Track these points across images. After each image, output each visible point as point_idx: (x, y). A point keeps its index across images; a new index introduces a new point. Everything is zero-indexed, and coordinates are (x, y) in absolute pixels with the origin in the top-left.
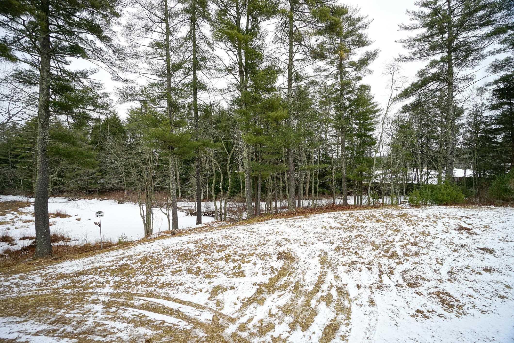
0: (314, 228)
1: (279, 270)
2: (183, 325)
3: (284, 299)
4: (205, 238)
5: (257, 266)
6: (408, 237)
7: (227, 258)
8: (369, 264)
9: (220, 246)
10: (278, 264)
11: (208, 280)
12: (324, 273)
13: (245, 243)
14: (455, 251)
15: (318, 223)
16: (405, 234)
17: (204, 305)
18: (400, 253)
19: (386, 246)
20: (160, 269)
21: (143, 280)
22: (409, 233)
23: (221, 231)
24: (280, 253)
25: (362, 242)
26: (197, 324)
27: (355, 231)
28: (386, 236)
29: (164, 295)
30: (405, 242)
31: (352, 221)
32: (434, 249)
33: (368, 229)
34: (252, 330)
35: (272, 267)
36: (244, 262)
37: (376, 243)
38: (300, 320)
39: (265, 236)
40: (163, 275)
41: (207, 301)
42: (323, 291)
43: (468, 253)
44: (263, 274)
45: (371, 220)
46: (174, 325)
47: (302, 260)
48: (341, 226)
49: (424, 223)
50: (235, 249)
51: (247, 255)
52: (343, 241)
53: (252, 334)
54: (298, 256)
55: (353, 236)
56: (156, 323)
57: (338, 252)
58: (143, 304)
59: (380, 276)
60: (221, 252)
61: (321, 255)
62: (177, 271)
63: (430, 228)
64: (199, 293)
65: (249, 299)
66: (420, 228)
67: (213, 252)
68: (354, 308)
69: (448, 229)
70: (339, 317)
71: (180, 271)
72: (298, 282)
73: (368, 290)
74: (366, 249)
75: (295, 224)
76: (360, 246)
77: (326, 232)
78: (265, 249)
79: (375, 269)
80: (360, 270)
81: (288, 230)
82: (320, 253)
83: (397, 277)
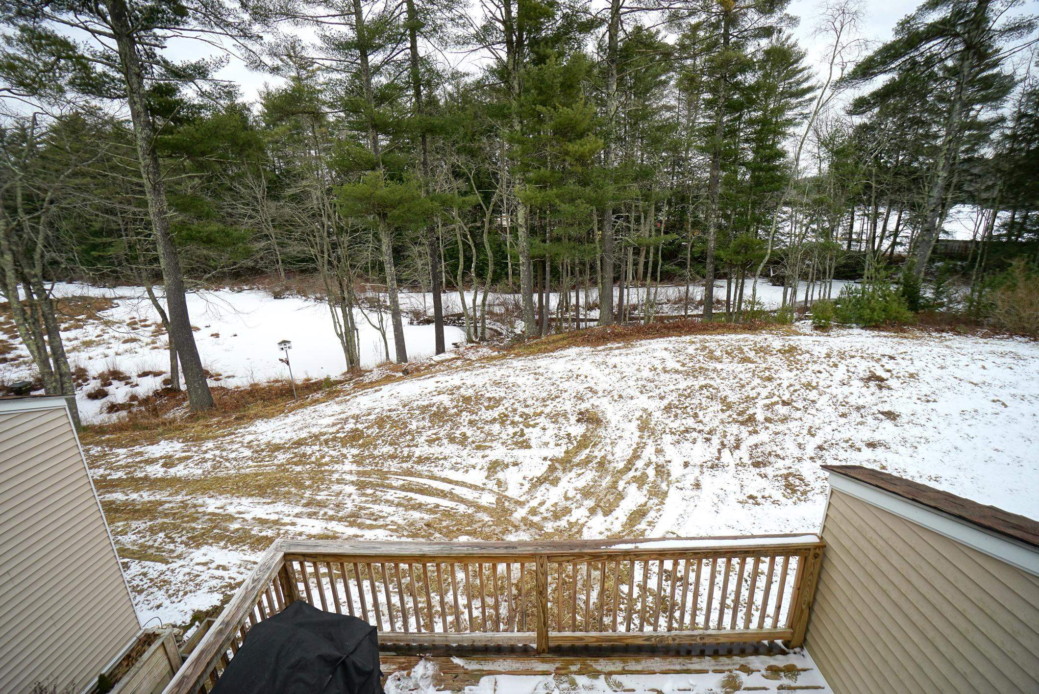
0: (638, 370)
1: (579, 438)
2: (462, 508)
3: (584, 480)
4: (463, 384)
5: (547, 432)
6: (781, 391)
7: (503, 420)
8: (708, 434)
9: (490, 399)
10: (577, 430)
11: (480, 453)
12: (642, 445)
13: (527, 394)
14: (843, 415)
15: (646, 359)
16: (780, 385)
17: (482, 486)
18: (760, 417)
19: (742, 406)
20: (409, 437)
21: (391, 453)
22: (785, 384)
23: (485, 370)
24: (581, 413)
25: (708, 397)
26: (479, 508)
27: (702, 378)
28: (748, 388)
29: (427, 473)
30: (776, 399)
31: (701, 358)
32: (814, 411)
33: (724, 375)
34: (545, 515)
35: (569, 435)
36: (528, 426)
37: (729, 400)
38: (602, 504)
39: (558, 383)
40: (417, 446)
41: (485, 481)
42: (636, 470)
43: (861, 419)
44: (557, 445)
45: (733, 358)
46: (452, 508)
47: (613, 425)
48: (681, 369)
49: (816, 367)
50: (513, 404)
51: (532, 414)
52: (680, 395)
53: (545, 519)
54: (608, 418)
55: (697, 387)
56: (429, 507)
57: (668, 412)
58: (403, 485)
59: (719, 451)
60: (492, 409)
61: (641, 416)
62: (434, 441)
63: (825, 375)
64: (471, 471)
65: (538, 479)
66: (808, 376)
67: (480, 409)
68: (673, 493)
69: (850, 377)
70: (651, 502)
71: (438, 439)
72: (604, 457)
73: (697, 471)
74: (711, 409)
75: (607, 360)
76: (704, 404)
77: (656, 378)
78: (559, 405)
79: (716, 441)
80: (694, 442)
81: (595, 372)
82: (640, 413)
83: (743, 453)
